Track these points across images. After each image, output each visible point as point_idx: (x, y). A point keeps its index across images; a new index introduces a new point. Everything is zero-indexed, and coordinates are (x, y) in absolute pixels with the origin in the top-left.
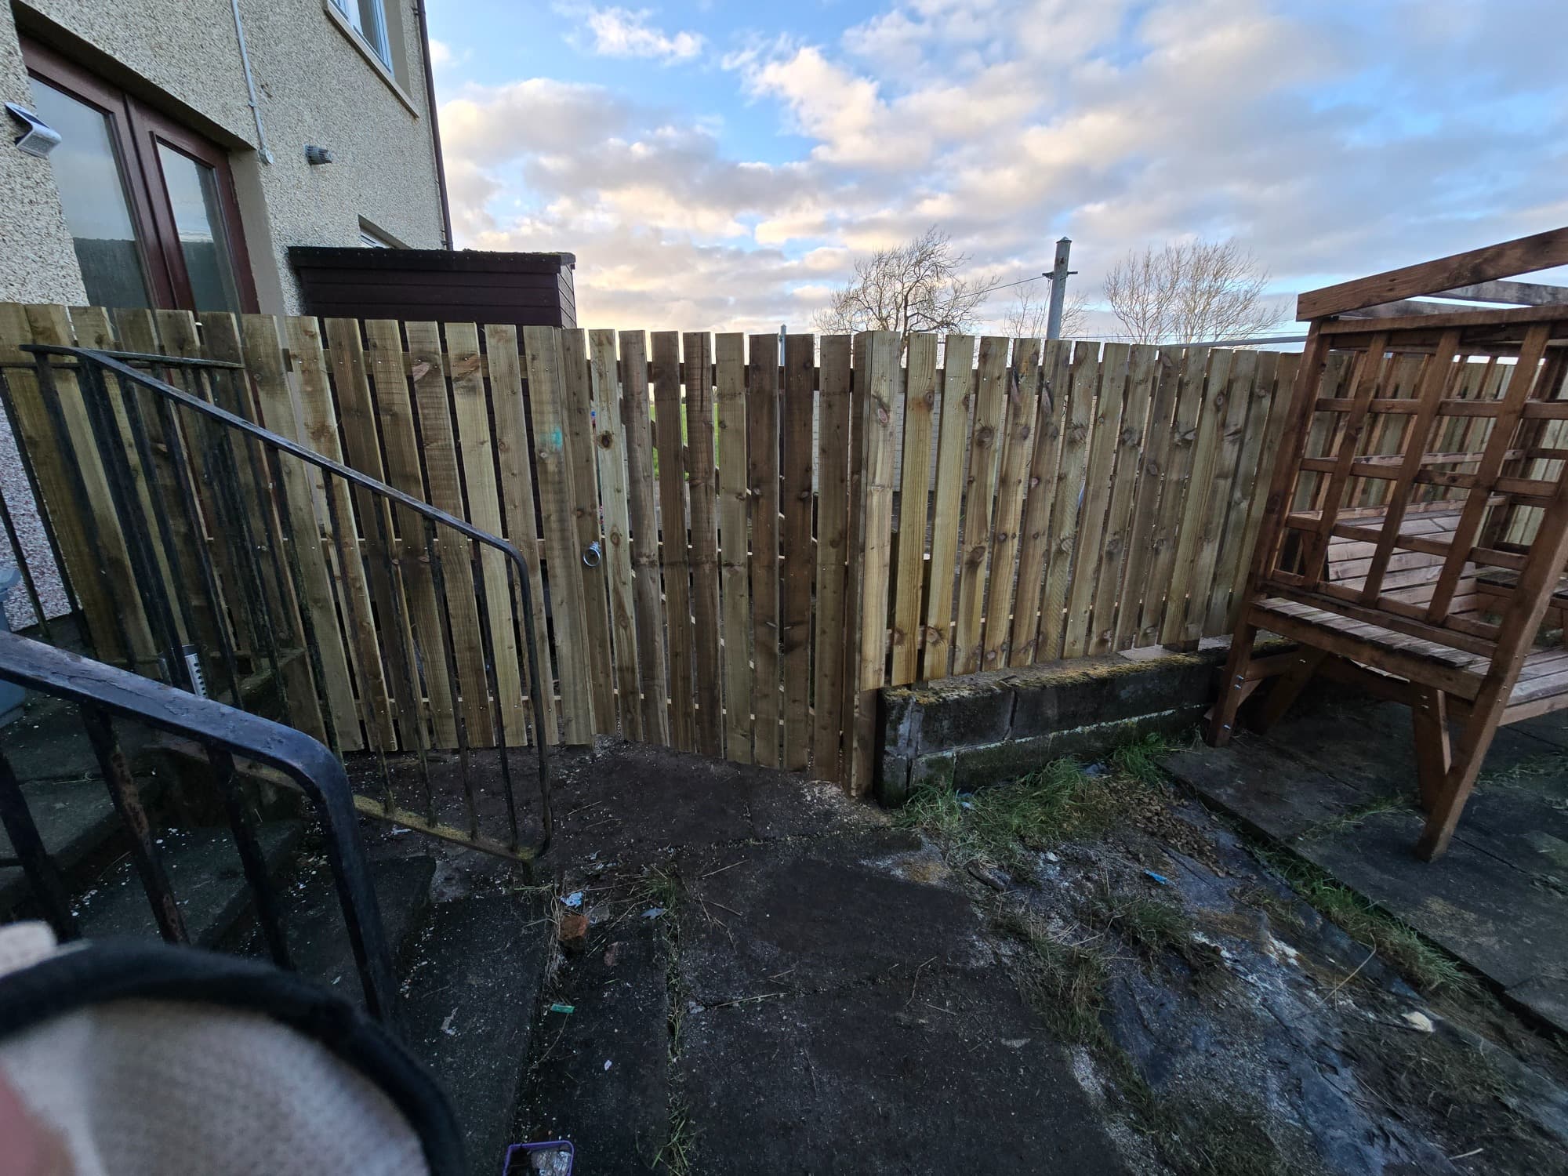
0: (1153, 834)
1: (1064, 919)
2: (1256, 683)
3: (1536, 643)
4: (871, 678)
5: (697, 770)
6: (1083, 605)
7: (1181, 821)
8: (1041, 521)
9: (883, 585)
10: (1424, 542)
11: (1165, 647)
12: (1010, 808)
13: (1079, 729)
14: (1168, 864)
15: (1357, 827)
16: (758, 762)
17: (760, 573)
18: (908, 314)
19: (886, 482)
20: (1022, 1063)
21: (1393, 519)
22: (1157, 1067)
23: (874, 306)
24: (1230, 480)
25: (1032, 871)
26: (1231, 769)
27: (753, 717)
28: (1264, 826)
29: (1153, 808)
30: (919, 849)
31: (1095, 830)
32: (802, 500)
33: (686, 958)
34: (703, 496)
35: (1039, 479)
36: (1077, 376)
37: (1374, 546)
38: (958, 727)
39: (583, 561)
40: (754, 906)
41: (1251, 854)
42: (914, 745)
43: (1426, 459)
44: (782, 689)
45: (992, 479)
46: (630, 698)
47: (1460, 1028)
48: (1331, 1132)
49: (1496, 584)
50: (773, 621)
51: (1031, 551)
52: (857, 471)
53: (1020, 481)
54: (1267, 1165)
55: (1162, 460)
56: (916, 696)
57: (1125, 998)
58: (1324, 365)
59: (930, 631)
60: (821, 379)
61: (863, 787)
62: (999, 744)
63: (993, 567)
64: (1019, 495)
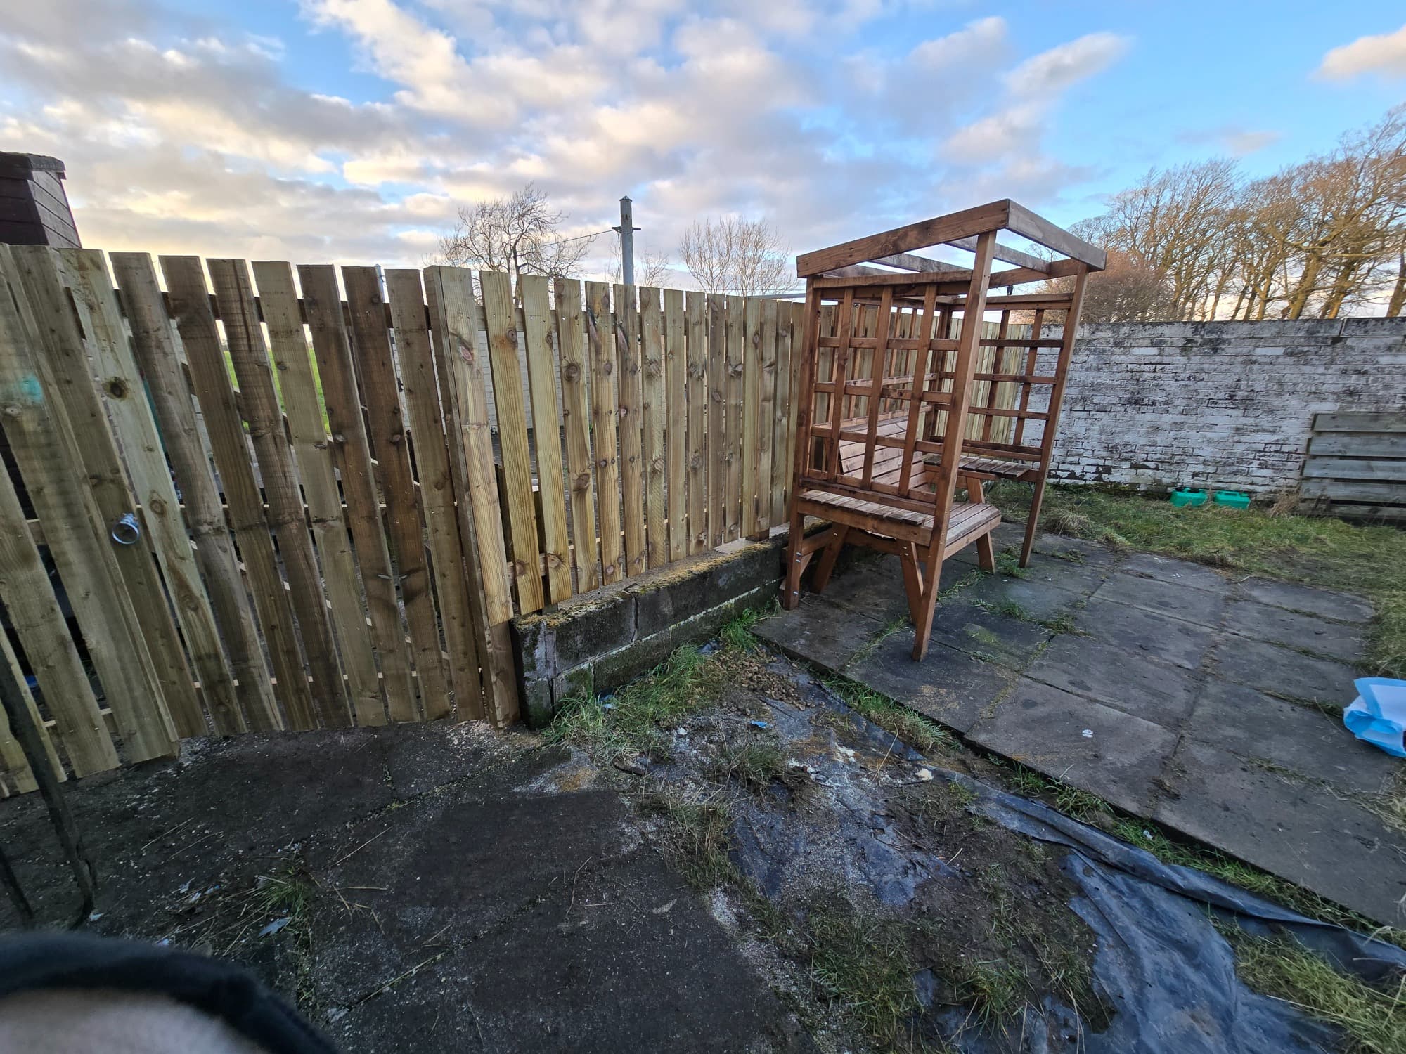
0: (754, 690)
1: (696, 782)
2: (810, 556)
3: (956, 501)
4: (499, 611)
5: (322, 747)
6: (680, 515)
7: (773, 674)
8: (634, 446)
9: (496, 521)
10: (891, 440)
11: (748, 539)
12: (644, 699)
13: (692, 618)
14: (766, 711)
15: (880, 648)
16: (396, 721)
17: (360, 525)
18: (519, 264)
19: (481, 419)
20: (672, 924)
21: (872, 425)
22: (772, 881)
23: (484, 253)
24: (772, 402)
25: (669, 749)
26: (802, 625)
27: (380, 676)
28: (825, 663)
29: (752, 669)
30: (568, 759)
31: (713, 699)
32: (395, 443)
33: (320, 962)
34: (272, 447)
35: (626, 409)
36: (645, 318)
37: (864, 445)
38: (590, 640)
39: (113, 541)
40: (402, 874)
41: (820, 686)
42: (552, 665)
43: (885, 382)
44: (408, 640)
45: (585, 411)
46: (220, 689)
47: (945, 770)
48: (886, 878)
49: (933, 464)
50: (385, 572)
51: (630, 473)
52: (448, 410)
53: (611, 413)
54: (850, 923)
55: (722, 388)
56: (546, 620)
57: (746, 833)
58: (819, 312)
59: (549, 558)
60: (394, 317)
61: (511, 716)
62: (628, 646)
63: (600, 489)
64: (612, 423)
